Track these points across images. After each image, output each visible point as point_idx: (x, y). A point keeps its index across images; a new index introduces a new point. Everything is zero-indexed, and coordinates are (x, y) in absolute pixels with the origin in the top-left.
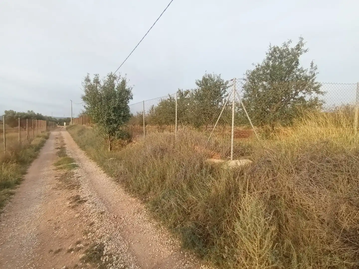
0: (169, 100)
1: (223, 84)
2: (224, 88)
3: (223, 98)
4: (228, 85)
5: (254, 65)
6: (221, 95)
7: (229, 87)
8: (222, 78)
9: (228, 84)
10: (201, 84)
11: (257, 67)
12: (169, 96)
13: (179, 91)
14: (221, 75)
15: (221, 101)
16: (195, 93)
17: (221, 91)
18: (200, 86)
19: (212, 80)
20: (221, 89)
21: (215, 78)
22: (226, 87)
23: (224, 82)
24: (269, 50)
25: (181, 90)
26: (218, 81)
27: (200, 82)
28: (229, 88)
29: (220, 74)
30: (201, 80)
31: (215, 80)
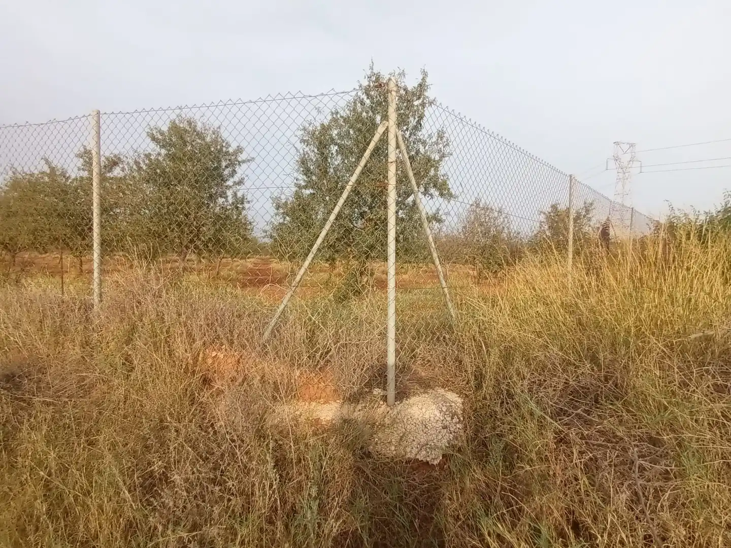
0: (47, 175)
1: (227, 153)
2: (232, 164)
3: (228, 187)
4: (240, 158)
6: (224, 180)
7: (244, 162)
8: (225, 135)
9: (240, 156)
10: (164, 140)
12: (47, 162)
13: (85, 153)
14: (222, 128)
15: (223, 195)
16: (146, 165)
17: (224, 170)
18: (163, 147)
19: (200, 135)
20: (224, 165)
21: (206, 132)
22: (236, 161)
23: (231, 150)
26: (215, 141)
27: (162, 134)
28: (244, 166)
29: (220, 126)
30: (165, 129)
31: (208, 139)
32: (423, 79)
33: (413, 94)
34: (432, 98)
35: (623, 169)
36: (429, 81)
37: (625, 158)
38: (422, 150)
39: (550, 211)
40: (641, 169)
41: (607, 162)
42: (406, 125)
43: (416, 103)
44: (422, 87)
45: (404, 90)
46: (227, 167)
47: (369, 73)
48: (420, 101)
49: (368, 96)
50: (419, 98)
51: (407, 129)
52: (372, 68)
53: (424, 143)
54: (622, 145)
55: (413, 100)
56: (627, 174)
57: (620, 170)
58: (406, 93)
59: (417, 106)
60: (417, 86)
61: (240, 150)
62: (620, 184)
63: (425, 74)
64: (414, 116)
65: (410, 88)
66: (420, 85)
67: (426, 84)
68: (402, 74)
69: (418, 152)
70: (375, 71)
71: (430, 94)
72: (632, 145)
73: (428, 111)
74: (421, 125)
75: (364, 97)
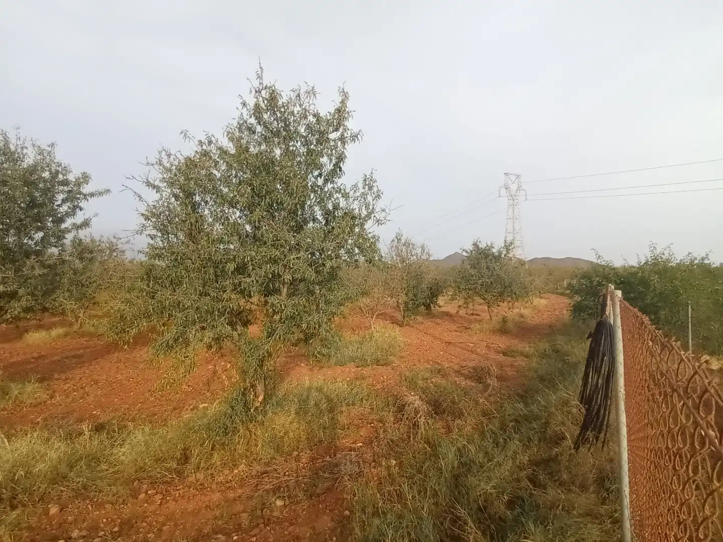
32: (343, 102)
33: (329, 123)
34: (356, 130)
35: (513, 197)
36: (350, 106)
37: (514, 187)
38: (342, 203)
39: (471, 249)
40: (526, 197)
41: (500, 189)
42: (318, 169)
43: (333, 136)
44: (341, 113)
45: (315, 116)
46: (64, 201)
47: (256, 84)
48: (339, 134)
49: (259, 120)
50: (337, 130)
51: (320, 175)
52: (260, 77)
53: (346, 196)
54: (510, 176)
55: (327, 133)
56: (516, 201)
57: (510, 198)
58: (318, 120)
59: (334, 140)
60: (333, 112)
61: (86, 178)
62: (511, 210)
63: (345, 96)
64: (330, 156)
65: (322, 114)
66: (339, 111)
67: (347, 110)
68: (312, 92)
69: (336, 207)
70: (266, 82)
71: (351, 124)
72: (518, 176)
73: (350, 150)
74: (340, 168)
75: (253, 121)
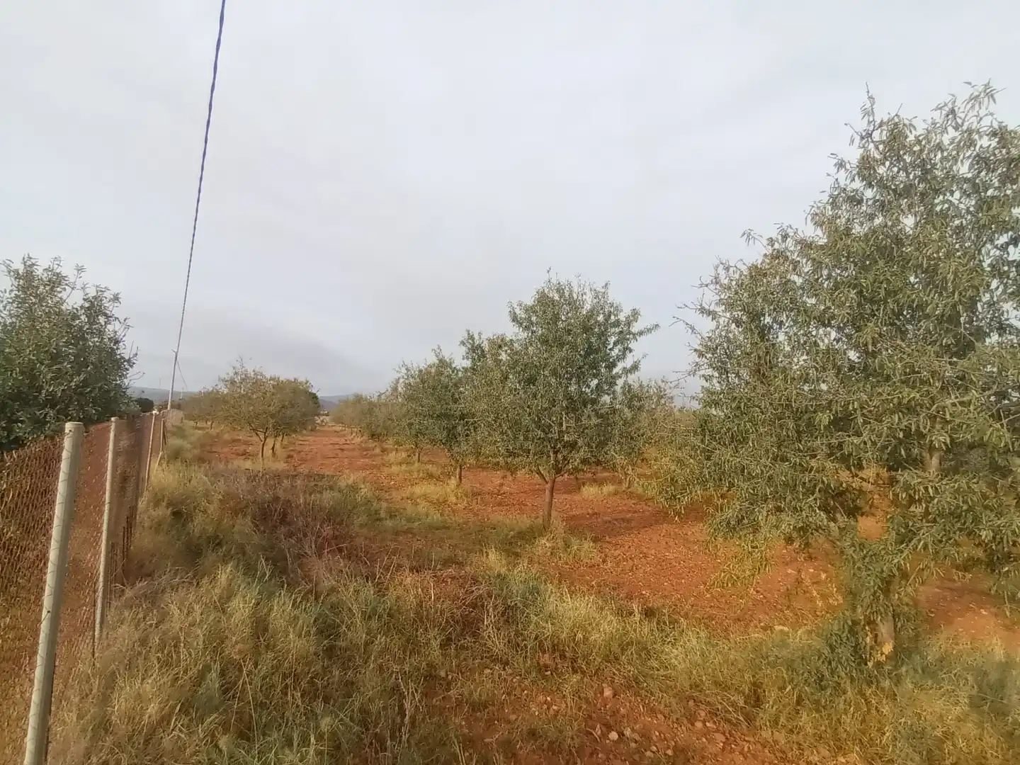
1: (618, 323)
2: (624, 338)
4: (635, 328)
5: (751, 241)
6: (612, 366)
7: (641, 333)
9: (635, 324)
10: (528, 319)
11: (776, 246)
14: (610, 287)
15: (610, 389)
17: (612, 349)
19: (574, 305)
20: (612, 340)
21: (584, 296)
22: (630, 333)
23: (622, 317)
24: (857, 139)
25: (476, 337)
26: (597, 309)
27: (526, 310)
29: (606, 285)
30: (531, 302)
31: (588, 307)
46: (615, 344)
47: (862, 126)
49: (869, 179)
52: (869, 113)
61: (635, 315)
75: (857, 184)
